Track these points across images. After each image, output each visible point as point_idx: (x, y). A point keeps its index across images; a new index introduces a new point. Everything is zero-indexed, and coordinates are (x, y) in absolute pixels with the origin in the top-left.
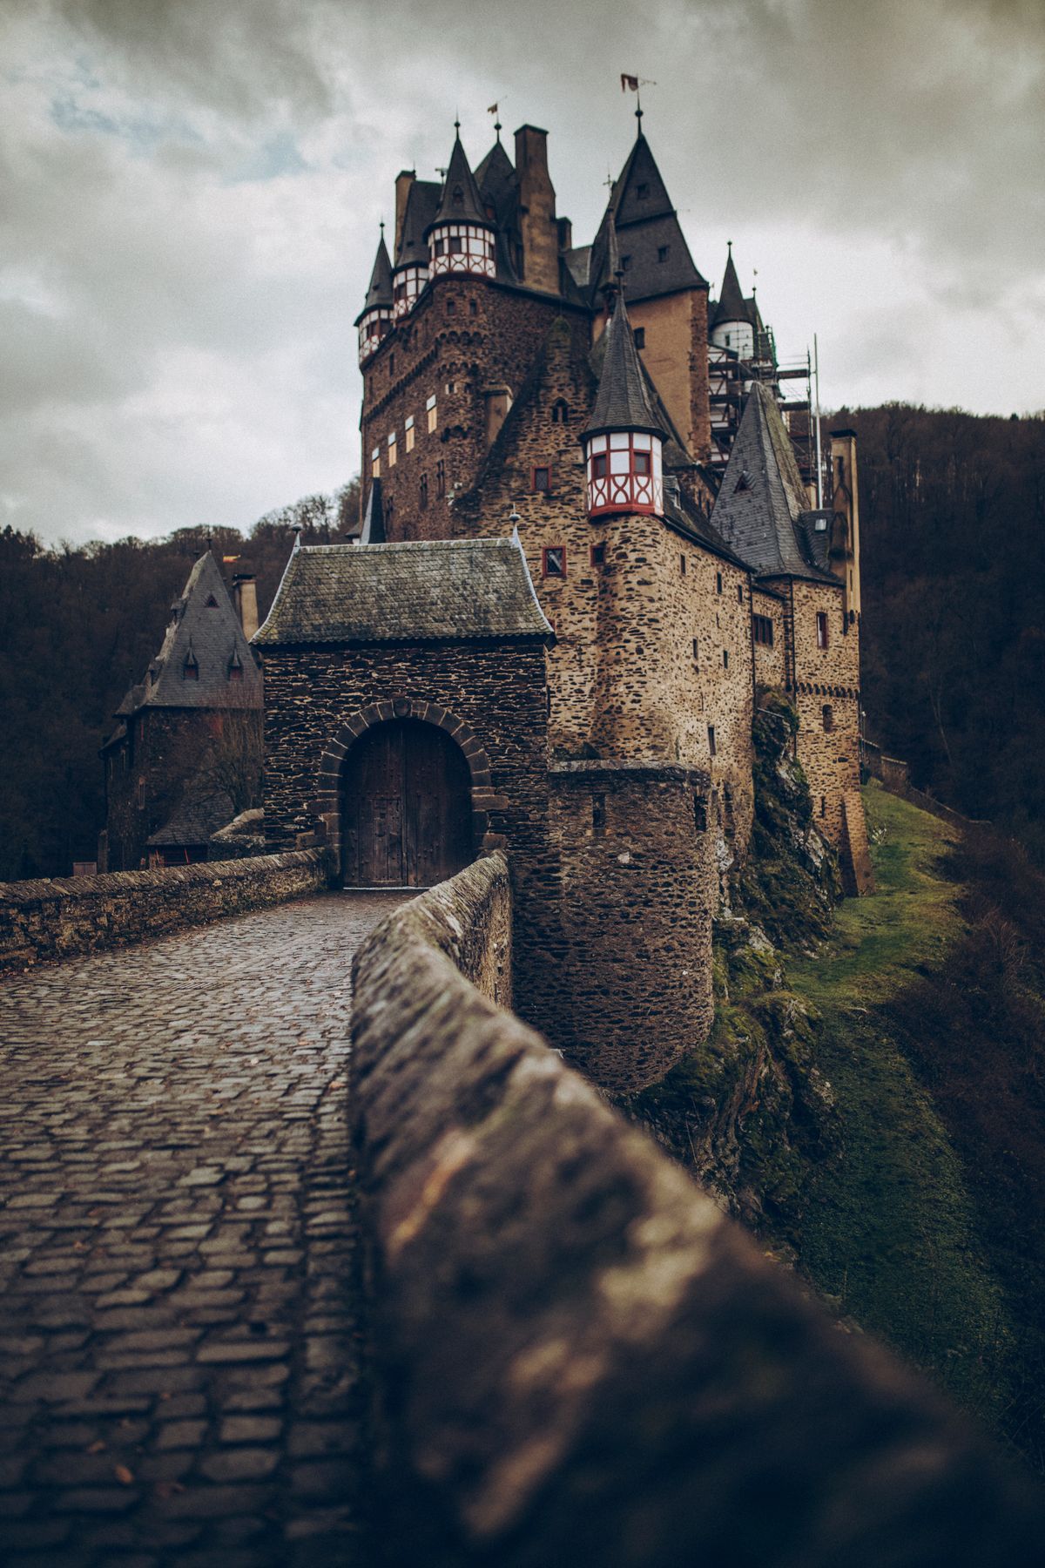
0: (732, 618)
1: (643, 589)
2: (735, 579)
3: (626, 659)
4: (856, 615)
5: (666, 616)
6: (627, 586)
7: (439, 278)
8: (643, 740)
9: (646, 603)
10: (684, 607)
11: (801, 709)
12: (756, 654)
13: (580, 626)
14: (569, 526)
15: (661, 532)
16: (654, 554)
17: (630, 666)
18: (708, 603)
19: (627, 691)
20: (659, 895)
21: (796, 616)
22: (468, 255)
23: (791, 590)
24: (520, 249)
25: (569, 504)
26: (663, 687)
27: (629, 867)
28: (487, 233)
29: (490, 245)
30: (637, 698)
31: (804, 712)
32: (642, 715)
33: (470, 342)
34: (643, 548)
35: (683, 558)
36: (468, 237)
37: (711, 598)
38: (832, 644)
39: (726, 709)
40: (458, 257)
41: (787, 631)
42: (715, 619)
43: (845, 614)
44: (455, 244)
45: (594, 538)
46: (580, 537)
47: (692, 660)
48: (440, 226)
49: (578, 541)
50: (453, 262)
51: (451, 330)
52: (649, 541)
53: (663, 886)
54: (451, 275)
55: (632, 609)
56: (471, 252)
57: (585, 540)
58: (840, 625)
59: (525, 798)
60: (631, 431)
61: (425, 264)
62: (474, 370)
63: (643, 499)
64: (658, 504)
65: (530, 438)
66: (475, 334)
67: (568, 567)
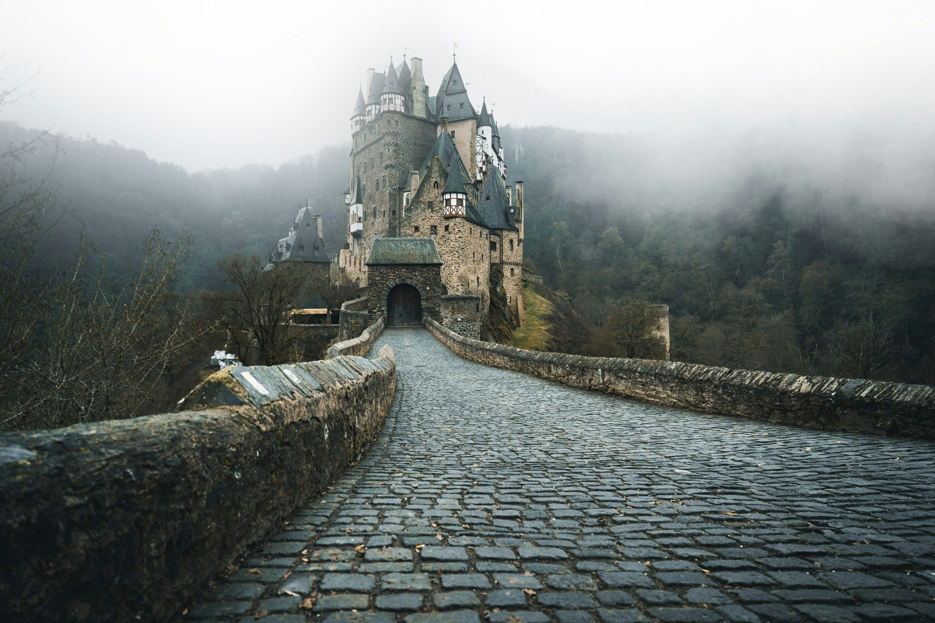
0: (484, 244)
1: (460, 239)
2: (485, 232)
3: (454, 260)
4: (522, 240)
5: (466, 247)
6: (455, 238)
7: (385, 112)
8: (459, 283)
9: (461, 244)
10: (471, 243)
11: (504, 270)
12: (491, 254)
13: (441, 249)
14: (438, 220)
15: (465, 222)
16: (463, 229)
18: (478, 241)
19: (455, 269)
20: (468, 329)
21: (503, 241)
22: (395, 105)
23: (502, 233)
24: (412, 101)
25: (438, 213)
26: (465, 268)
27: (460, 322)
28: (401, 97)
29: (403, 101)
30: (458, 271)
32: (459, 276)
33: (396, 135)
34: (460, 227)
35: (471, 228)
36: (395, 98)
37: (478, 239)
38: (514, 249)
39: (482, 272)
40: (392, 105)
41: (501, 246)
42: (479, 246)
43: (519, 240)
44: (391, 100)
45: (446, 223)
47: (473, 259)
48: (385, 93)
49: (441, 224)
50: (390, 107)
51: (389, 130)
52: (462, 225)
53: (468, 326)
54: (389, 112)
56: (396, 103)
57: (443, 224)
58: (517, 243)
59: (435, 304)
60: (457, 193)
61: (379, 104)
62: (396, 145)
63: (460, 213)
64: (464, 214)
65: (427, 192)
66: (397, 132)
67: (438, 232)
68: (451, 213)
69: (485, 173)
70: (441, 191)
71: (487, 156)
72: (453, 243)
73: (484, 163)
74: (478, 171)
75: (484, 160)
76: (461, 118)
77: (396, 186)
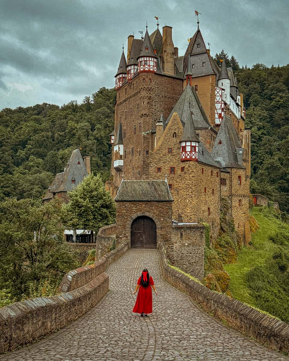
0: (215, 181)
1: (193, 178)
2: (215, 171)
3: (188, 194)
4: (249, 176)
5: (198, 184)
6: (189, 177)
7: (141, 72)
8: (192, 213)
9: (194, 181)
10: (202, 181)
11: (233, 201)
12: (221, 188)
13: (178, 186)
14: (176, 162)
15: (197, 165)
16: (196, 170)
17: (189, 196)
19: (188, 201)
20: (193, 252)
21: (232, 177)
22: (149, 66)
23: (231, 171)
24: (163, 62)
25: (176, 157)
26: (197, 201)
27: (187, 246)
28: (154, 59)
29: (155, 62)
30: (191, 203)
32: (192, 207)
33: (149, 90)
34: (193, 169)
35: (203, 169)
36: (149, 60)
37: (209, 177)
38: (242, 184)
39: (213, 203)
40: (146, 66)
41: (230, 181)
42: (210, 182)
43: (246, 176)
44: (146, 62)
45: (182, 165)
46: (179, 165)
47: (204, 193)
48: (142, 57)
50: (145, 68)
51: (144, 87)
52: (195, 167)
53: (194, 250)
54: (144, 71)
55: (190, 183)
58: (244, 179)
59: (167, 232)
60: (191, 141)
61: (137, 65)
62: (150, 98)
63: (193, 157)
64: (197, 158)
65: (168, 141)
66: (151, 88)
67: (176, 172)
68: (186, 157)
70: (179, 140)
71: (225, 104)
72: (188, 181)
73: (222, 110)
75: (223, 107)
76: (203, 75)
77: (149, 131)
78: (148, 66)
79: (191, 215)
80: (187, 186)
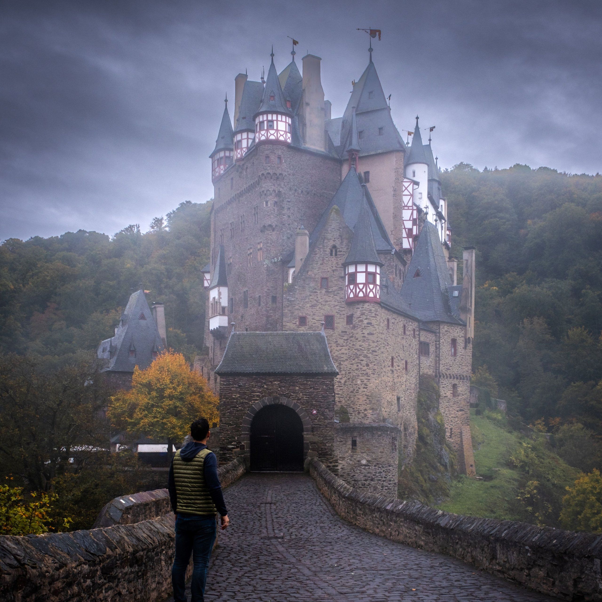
0: (410, 345)
1: (370, 337)
2: (412, 326)
3: (361, 369)
4: (471, 339)
5: (380, 349)
6: (362, 335)
7: (262, 143)
8: (368, 406)
9: (371, 343)
10: (388, 343)
11: (442, 386)
12: (421, 361)
13: (340, 352)
14: (336, 306)
15: (379, 310)
16: (375, 321)
17: (363, 372)
18: (399, 340)
19: (361, 383)
20: (377, 477)
21: (441, 341)
22: (277, 130)
23: (439, 328)
24: (304, 125)
25: (336, 295)
26: (377, 382)
27: (365, 465)
28: (287, 118)
29: (289, 125)
30: (366, 386)
31: (443, 387)
32: (368, 394)
33: (277, 178)
34: (370, 318)
35: (388, 320)
36: (277, 120)
37: (400, 337)
38: (459, 354)
39: (405, 389)
40: (272, 132)
41: (436, 348)
42: (402, 347)
43: (466, 339)
44: (271, 123)
45: (348, 311)
46: (342, 311)
47: (391, 368)
48: (263, 113)
49: (341, 313)
50: (269, 134)
51: (267, 172)
52: (373, 315)
53: (379, 473)
54: (268, 142)
55: (364, 346)
56: (279, 129)
57: (344, 312)
58: (463, 345)
59: (325, 437)
60: (367, 263)
61: (253, 131)
62: (279, 194)
63: (371, 295)
64: (378, 297)
65: (319, 263)
66: (280, 174)
67: (336, 325)
68: (356, 295)
69: (416, 238)
70: (341, 261)
71: (419, 211)
72: (360, 343)
73: (414, 222)
74: (404, 235)
75: (415, 217)
76: (380, 151)
77: (278, 259)
78: (274, 131)
79: (365, 410)
80: (359, 353)
